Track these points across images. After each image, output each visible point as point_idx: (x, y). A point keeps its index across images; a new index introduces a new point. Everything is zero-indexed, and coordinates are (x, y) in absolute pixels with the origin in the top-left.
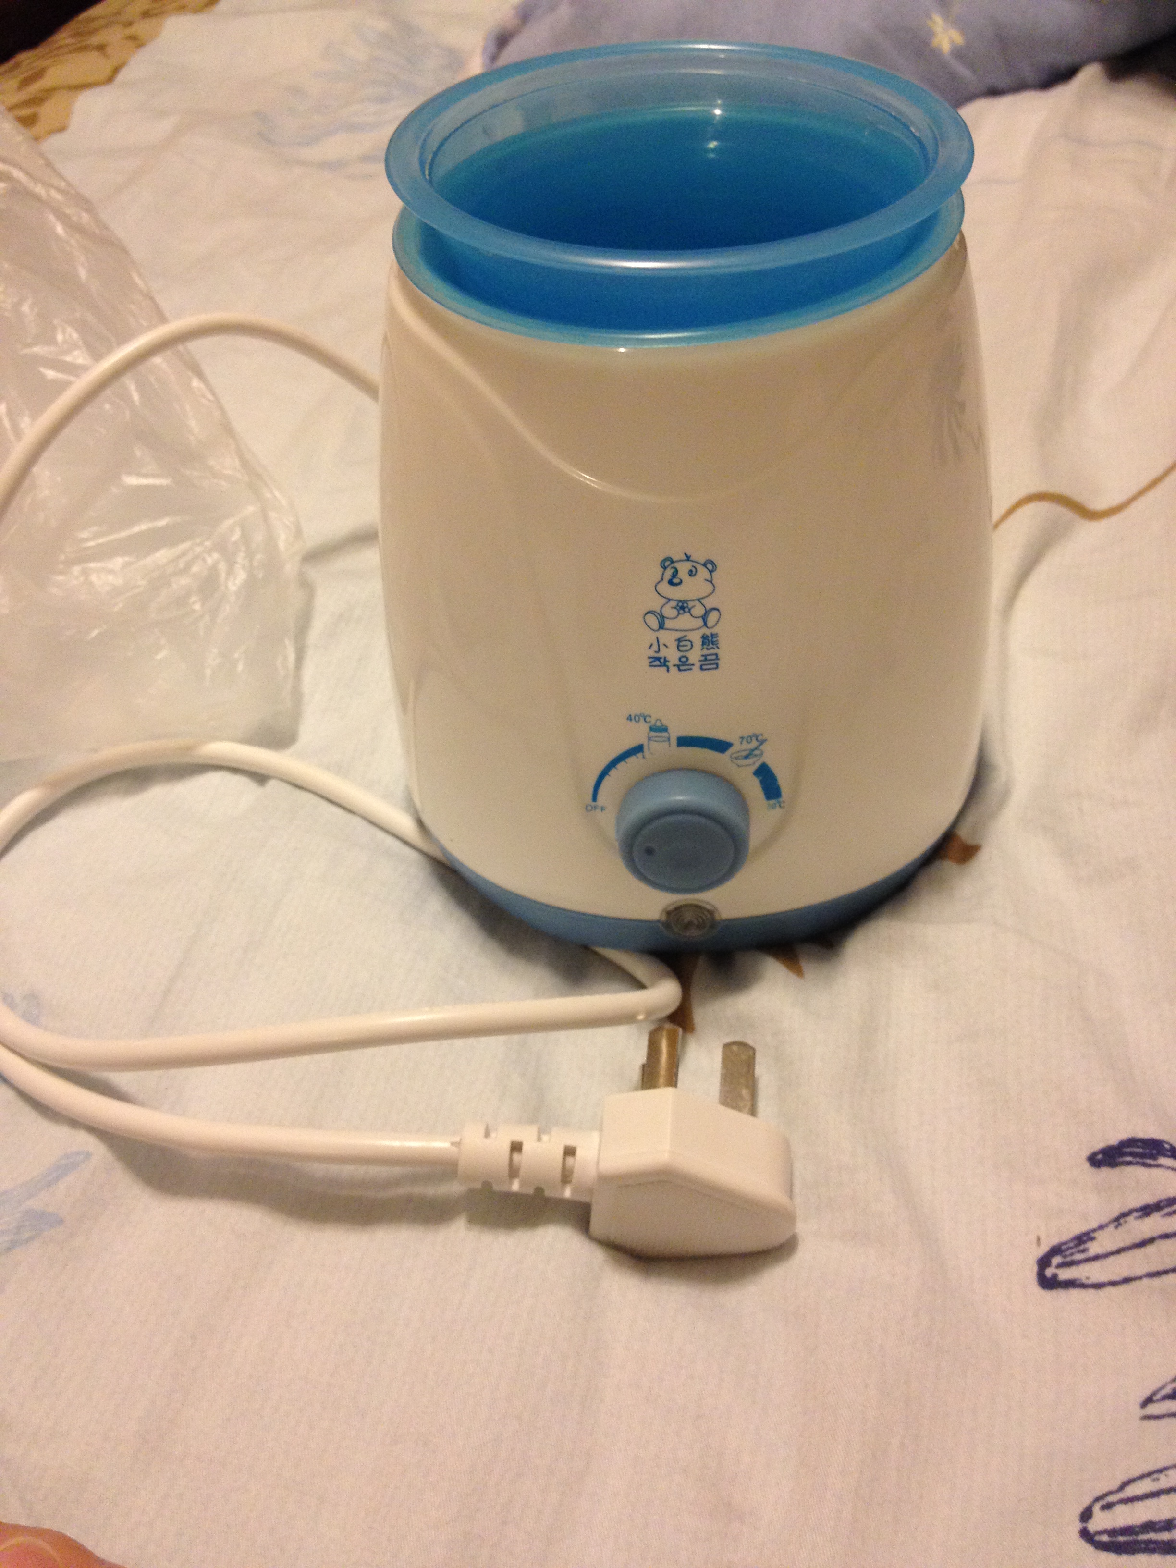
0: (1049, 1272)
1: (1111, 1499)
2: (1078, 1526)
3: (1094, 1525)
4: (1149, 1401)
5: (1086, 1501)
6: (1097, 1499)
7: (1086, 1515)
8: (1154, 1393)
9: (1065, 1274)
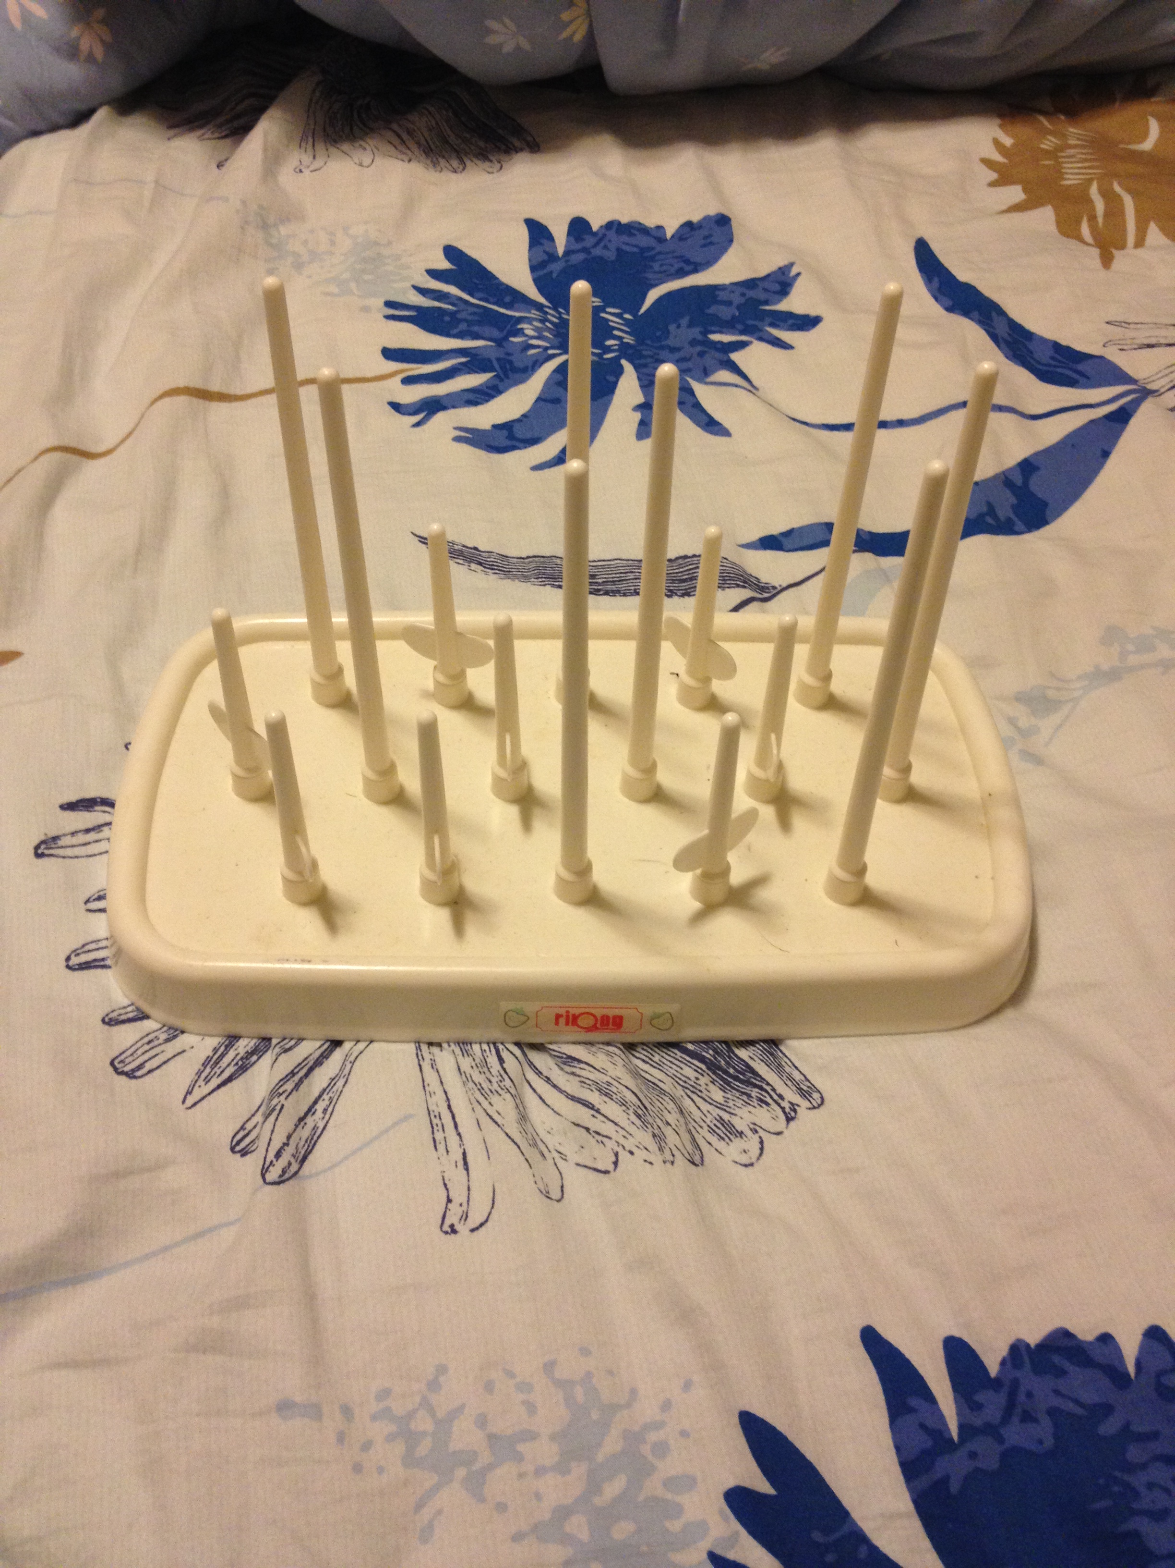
0: (40, 851)
1: (78, 951)
2: (64, 964)
3: (71, 963)
4: (87, 902)
5: (68, 953)
6: (73, 952)
7: (68, 959)
8: (90, 898)
9: (47, 852)
